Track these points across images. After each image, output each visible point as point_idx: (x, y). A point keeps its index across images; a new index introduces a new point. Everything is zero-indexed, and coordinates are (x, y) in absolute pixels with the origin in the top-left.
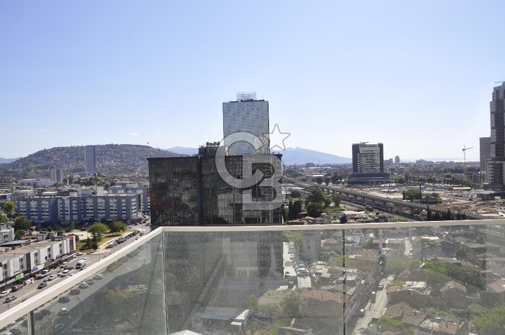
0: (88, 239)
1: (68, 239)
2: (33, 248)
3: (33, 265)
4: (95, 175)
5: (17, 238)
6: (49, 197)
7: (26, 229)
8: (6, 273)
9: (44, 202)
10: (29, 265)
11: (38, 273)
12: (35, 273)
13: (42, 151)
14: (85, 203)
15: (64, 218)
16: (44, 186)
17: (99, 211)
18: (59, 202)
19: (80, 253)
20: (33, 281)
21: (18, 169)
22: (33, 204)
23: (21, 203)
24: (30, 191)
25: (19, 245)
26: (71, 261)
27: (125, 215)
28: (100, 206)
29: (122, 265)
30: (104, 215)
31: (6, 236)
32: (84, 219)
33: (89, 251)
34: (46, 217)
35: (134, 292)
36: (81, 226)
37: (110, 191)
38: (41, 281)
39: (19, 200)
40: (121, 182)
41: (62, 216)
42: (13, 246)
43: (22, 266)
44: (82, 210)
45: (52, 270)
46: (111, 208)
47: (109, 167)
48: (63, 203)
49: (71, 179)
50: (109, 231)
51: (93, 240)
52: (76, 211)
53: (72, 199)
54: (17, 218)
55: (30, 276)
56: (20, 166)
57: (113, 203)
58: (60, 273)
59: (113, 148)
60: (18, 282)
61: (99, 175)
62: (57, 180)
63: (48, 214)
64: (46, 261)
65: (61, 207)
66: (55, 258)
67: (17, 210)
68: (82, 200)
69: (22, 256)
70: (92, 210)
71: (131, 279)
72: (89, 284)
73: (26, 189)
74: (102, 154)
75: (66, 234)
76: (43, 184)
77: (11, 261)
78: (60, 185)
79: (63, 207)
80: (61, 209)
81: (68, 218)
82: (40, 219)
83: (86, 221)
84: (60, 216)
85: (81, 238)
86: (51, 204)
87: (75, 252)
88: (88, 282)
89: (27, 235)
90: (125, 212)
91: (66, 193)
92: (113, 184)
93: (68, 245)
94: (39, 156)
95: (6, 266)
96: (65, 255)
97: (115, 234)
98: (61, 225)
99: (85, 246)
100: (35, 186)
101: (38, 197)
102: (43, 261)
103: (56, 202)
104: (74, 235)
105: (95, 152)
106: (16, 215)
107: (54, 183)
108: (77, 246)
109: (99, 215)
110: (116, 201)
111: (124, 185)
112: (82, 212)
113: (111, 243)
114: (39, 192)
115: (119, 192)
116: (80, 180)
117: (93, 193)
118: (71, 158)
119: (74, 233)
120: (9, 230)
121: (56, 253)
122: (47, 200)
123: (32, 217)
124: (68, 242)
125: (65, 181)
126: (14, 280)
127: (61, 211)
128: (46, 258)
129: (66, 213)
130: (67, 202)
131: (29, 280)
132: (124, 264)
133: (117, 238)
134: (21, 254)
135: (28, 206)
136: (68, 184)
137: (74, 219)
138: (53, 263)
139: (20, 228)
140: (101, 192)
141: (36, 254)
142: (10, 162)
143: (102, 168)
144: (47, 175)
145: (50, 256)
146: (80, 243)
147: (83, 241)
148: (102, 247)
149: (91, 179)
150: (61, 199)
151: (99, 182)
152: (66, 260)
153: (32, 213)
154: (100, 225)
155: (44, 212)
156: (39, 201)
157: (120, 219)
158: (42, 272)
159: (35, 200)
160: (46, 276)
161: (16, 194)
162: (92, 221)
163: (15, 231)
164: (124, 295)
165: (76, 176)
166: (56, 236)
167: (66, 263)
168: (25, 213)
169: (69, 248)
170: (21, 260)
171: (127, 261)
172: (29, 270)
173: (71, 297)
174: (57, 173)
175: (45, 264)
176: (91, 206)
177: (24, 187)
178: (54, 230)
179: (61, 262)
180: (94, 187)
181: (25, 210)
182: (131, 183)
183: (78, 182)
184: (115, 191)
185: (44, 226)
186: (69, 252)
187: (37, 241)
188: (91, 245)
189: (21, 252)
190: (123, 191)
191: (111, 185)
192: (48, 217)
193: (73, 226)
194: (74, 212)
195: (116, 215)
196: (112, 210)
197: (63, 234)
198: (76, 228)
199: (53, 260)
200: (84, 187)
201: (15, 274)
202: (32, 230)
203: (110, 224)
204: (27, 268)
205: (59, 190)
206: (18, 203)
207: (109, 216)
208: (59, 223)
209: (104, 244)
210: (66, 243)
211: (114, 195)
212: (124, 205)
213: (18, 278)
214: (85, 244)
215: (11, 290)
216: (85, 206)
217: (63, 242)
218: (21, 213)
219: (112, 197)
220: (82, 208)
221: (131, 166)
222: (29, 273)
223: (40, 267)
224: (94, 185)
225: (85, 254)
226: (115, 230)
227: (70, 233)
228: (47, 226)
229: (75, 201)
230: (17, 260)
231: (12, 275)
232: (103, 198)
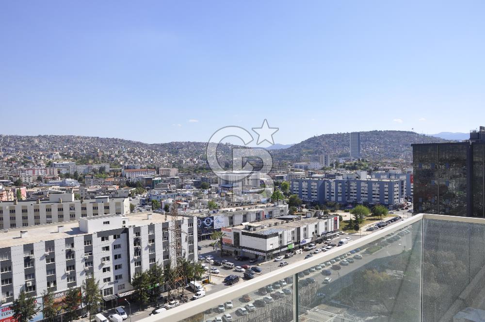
0: (351, 220)
1: (333, 219)
2: (303, 223)
3: (302, 238)
4: (359, 160)
5: (291, 213)
6: (317, 179)
7: (297, 206)
8: (281, 242)
9: (313, 184)
10: (299, 237)
11: (305, 245)
12: (303, 245)
13: (312, 138)
14: (349, 186)
15: (330, 199)
16: (314, 169)
17: (362, 195)
18: (327, 184)
19: (343, 232)
20: (301, 252)
21: (292, 154)
22: (305, 185)
23: (294, 183)
24: (302, 173)
25: (291, 219)
26: (334, 239)
27: (387, 200)
28: (363, 190)
29: (381, 248)
30: (367, 199)
31: (282, 211)
32: (348, 201)
33: (351, 231)
34: (315, 198)
35: (392, 277)
36: (344, 207)
37: (374, 176)
38: (308, 253)
39: (292, 181)
40: (384, 168)
41: (328, 197)
42: (287, 220)
43: (294, 237)
44: (347, 192)
45: (318, 245)
46: (374, 192)
47: (373, 153)
48: (330, 185)
49: (337, 164)
50: (370, 214)
51: (355, 221)
52: (341, 193)
53: (337, 182)
54: (291, 196)
55: (300, 247)
56: (294, 151)
57: (376, 188)
58: (324, 248)
59: (377, 134)
60: (289, 251)
61: (363, 160)
62: (325, 164)
63: (316, 194)
64: (312, 236)
65: (328, 189)
66: (320, 234)
67: (292, 190)
68: (347, 183)
69: (293, 229)
70: (355, 193)
71: (390, 263)
72: (349, 261)
73: (299, 171)
74: (366, 141)
75: (332, 214)
76: (313, 167)
77: (285, 232)
78: (327, 169)
79: (330, 189)
80: (328, 191)
81: (333, 199)
82: (310, 198)
83: (350, 203)
84: (326, 197)
85: (344, 219)
86: (320, 185)
87: (338, 230)
88: (349, 260)
89: (299, 212)
90: (387, 197)
91: (333, 176)
92: (376, 169)
93: (333, 224)
94: (309, 142)
95: (281, 236)
96: (329, 232)
97: (376, 217)
98: (327, 205)
99: (348, 226)
100: (306, 169)
101: (309, 179)
102: (310, 235)
103: (323, 184)
104: (338, 215)
105: (359, 138)
106: (290, 193)
107: (322, 167)
108: (340, 226)
109: (362, 198)
110: (378, 186)
111: (387, 170)
112: (346, 194)
113: (372, 227)
114: (309, 175)
115: (382, 177)
116: (345, 164)
117: (357, 178)
118: (338, 144)
119: (338, 214)
120: (285, 206)
121: (321, 230)
122: (316, 181)
123: (303, 196)
124: (333, 221)
125: (332, 165)
126: (286, 249)
127: (328, 192)
128: (313, 233)
129: (332, 194)
130: (333, 185)
131: (298, 251)
132: (383, 248)
133: (378, 222)
134: (293, 227)
135: (300, 186)
136: (334, 168)
137: (339, 200)
138: (319, 238)
139: (293, 204)
140: (364, 176)
141: (305, 228)
142: (287, 148)
143: (366, 154)
144: (316, 160)
145: (316, 232)
146: (343, 223)
147: (346, 222)
148: (363, 228)
149: (355, 164)
150: (328, 182)
151: (362, 167)
152: (330, 237)
153: (303, 193)
154: (363, 208)
155: (313, 192)
156: (309, 182)
157: (382, 204)
158: (309, 245)
159: (306, 181)
160: (312, 249)
161: (291, 176)
162: (355, 204)
163: (289, 207)
164: (381, 278)
165: (342, 161)
166: (323, 214)
167: (330, 239)
168: (298, 192)
169: (333, 227)
170: (293, 232)
171: (387, 245)
172: (298, 242)
173: (332, 271)
174: (325, 157)
175: (312, 238)
176: (354, 189)
177: (297, 169)
178: (321, 209)
179: (325, 239)
180: (358, 171)
181: (298, 189)
182: (394, 169)
183: (344, 167)
184: (378, 176)
185: (312, 205)
186: (333, 230)
187: (306, 218)
188: (353, 226)
189: (293, 225)
190: (385, 177)
191: (374, 171)
192: (316, 197)
193: (337, 208)
194: (339, 194)
195: (378, 200)
196: (375, 194)
197: (329, 213)
198: (340, 209)
199: (319, 236)
200: (348, 172)
201: (288, 243)
202: (303, 207)
203: (371, 207)
204: (297, 240)
205: (326, 173)
206: (292, 183)
207: (372, 200)
208: (325, 203)
209: (366, 226)
210: (331, 222)
211: (377, 180)
212: (387, 190)
213: (290, 247)
214: (348, 224)
215: (284, 256)
216: (349, 189)
217: (328, 221)
218: (294, 192)
219: (375, 182)
220: (346, 191)
221: (395, 151)
222: (299, 245)
223: (308, 241)
224: (358, 169)
225: (347, 234)
226: (376, 214)
227: (334, 213)
228: (315, 205)
229: (340, 184)
230: (290, 231)
231: (285, 244)
232: (367, 182)
